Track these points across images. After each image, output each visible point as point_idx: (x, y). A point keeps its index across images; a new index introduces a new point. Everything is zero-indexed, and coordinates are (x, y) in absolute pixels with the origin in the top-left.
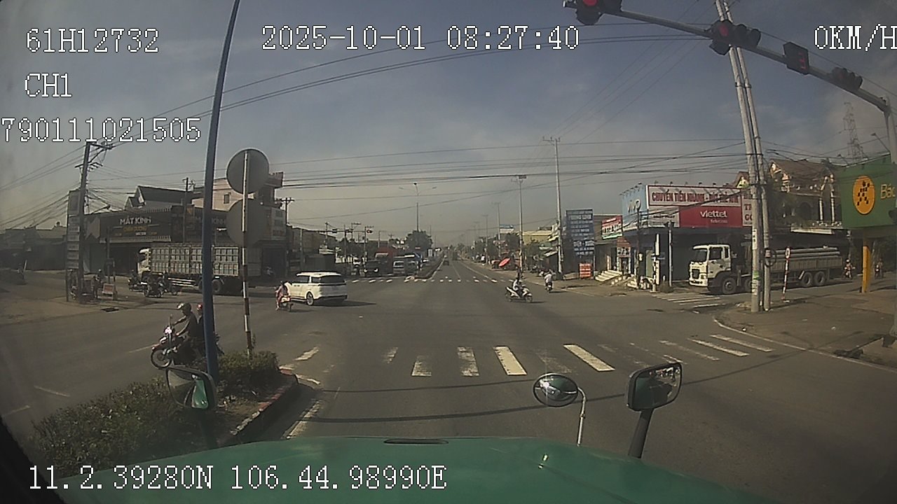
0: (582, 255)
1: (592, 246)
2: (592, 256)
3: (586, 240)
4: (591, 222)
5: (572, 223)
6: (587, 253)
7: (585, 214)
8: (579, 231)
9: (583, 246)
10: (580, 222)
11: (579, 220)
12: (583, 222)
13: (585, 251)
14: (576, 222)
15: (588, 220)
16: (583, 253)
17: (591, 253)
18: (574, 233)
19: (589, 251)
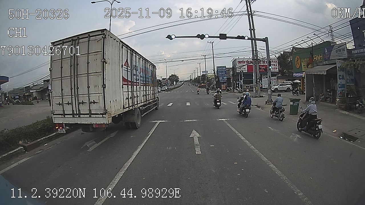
0: (223, 82)
1: (226, 79)
2: (226, 82)
3: (224, 77)
4: (225, 70)
5: (219, 71)
6: (224, 81)
7: (223, 68)
8: (221, 73)
9: (223, 79)
10: (222, 70)
11: (221, 70)
12: (223, 70)
13: (223, 80)
14: (220, 71)
15: (224, 70)
16: (223, 81)
17: (226, 81)
18: (220, 74)
19: (225, 80)
